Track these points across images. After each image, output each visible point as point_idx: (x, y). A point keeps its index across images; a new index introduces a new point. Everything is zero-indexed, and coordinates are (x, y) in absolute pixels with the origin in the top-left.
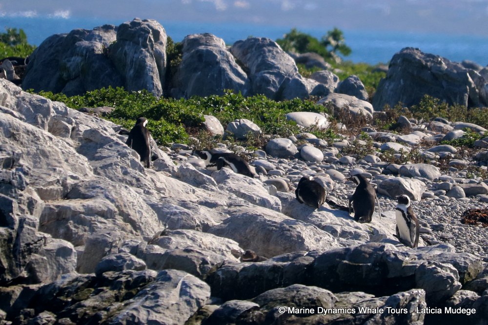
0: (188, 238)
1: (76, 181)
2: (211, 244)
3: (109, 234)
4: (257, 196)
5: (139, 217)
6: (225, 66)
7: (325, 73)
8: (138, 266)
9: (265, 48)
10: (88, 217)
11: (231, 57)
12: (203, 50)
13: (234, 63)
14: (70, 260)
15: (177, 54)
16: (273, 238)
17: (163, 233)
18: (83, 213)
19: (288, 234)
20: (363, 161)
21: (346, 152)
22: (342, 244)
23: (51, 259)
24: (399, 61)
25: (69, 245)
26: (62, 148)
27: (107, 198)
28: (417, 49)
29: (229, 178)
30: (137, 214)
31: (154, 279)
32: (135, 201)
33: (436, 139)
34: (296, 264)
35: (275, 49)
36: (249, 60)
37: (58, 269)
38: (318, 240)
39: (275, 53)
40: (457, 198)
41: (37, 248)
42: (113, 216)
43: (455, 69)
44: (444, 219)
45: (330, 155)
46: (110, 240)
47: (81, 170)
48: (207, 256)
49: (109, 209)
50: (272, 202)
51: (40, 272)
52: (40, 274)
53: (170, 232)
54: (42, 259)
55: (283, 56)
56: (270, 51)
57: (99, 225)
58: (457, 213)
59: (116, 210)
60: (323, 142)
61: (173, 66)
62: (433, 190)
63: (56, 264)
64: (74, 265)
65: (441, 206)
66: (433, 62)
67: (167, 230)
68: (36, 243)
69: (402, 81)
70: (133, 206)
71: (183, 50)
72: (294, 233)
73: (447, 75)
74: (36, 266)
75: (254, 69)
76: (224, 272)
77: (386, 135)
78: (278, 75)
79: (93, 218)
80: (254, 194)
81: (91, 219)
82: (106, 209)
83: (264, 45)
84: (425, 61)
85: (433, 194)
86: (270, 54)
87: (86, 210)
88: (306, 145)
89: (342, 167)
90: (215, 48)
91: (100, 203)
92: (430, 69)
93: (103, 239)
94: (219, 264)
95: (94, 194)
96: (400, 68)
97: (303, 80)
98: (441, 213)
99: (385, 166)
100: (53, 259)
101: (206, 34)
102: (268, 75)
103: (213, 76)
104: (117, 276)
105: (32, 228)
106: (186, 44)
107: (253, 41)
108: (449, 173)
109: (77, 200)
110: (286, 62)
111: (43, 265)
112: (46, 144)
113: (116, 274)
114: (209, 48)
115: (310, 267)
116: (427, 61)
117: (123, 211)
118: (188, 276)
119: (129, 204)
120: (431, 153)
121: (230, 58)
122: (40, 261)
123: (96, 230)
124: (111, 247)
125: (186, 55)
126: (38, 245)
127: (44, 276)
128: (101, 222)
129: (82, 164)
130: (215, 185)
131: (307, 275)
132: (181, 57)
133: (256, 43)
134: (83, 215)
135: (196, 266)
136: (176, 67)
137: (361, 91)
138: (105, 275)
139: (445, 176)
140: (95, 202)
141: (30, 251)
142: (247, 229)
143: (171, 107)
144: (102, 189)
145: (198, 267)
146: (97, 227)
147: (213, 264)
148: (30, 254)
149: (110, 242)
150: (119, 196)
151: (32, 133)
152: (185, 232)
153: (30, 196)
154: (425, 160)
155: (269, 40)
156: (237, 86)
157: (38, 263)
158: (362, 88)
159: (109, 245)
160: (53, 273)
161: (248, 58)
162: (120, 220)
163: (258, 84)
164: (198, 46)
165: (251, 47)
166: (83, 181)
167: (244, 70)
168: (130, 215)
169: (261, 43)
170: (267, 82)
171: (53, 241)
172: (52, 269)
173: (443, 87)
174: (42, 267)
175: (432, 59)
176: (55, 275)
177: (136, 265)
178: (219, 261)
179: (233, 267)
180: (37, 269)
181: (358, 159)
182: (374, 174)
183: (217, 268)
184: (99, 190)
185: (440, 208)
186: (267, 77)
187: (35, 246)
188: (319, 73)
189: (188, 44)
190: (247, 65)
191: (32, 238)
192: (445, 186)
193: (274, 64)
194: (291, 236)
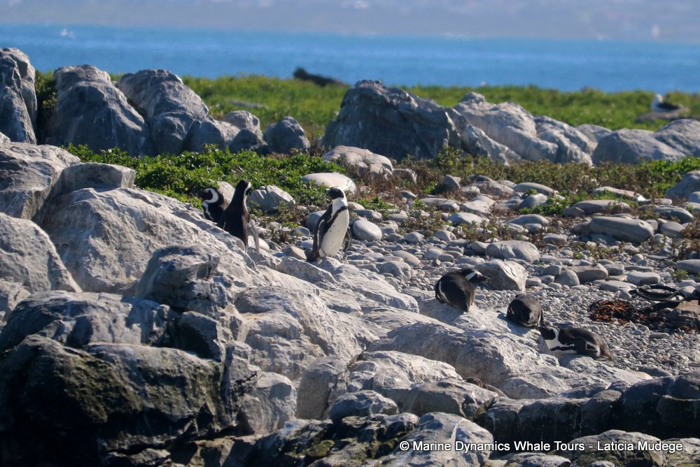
0: (394, 363)
1: (242, 289)
2: (423, 369)
3: (331, 363)
4: (386, 295)
5: (330, 336)
6: (114, 107)
7: (242, 114)
8: (387, 408)
9: (163, 83)
10: (266, 338)
11: (121, 95)
12: (84, 87)
13: (125, 104)
14: (288, 401)
15: (50, 93)
16: (459, 356)
17: (360, 357)
18: (259, 333)
19: (481, 350)
20: (435, 238)
21: (409, 227)
22: (549, 362)
23: (265, 401)
24: (355, 98)
25: (286, 380)
26: (211, 244)
27: (288, 311)
28: (377, 82)
29: (341, 272)
30: (327, 332)
31: (415, 425)
32: (322, 314)
33: (509, 207)
34: (598, 401)
35: (177, 85)
36: (143, 99)
37: (275, 414)
38: (519, 358)
39: (177, 89)
40: (570, 286)
41: (251, 386)
42: (297, 335)
43: (430, 107)
44: (569, 315)
45: (389, 231)
46: (334, 372)
47: (237, 273)
48: (472, 392)
49: (292, 326)
50: (407, 303)
51: (252, 419)
52: (252, 421)
53: (369, 355)
54: (254, 401)
55: (188, 93)
56: (170, 87)
57: (281, 348)
58: (581, 307)
59: (301, 327)
60: (377, 215)
61: (47, 109)
62: (539, 276)
63: (271, 407)
64: (294, 407)
65: (557, 297)
66: (399, 98)
67: (365, 352)
68: (249, 379)
69: (360, 123)
70: (321, 321)
71: (56, 87)
72: (488, 349)
73: (419, 115)
74: (246, 411)
75: (151, 111)
76: (497, 413)
77: (445, 202)
78: (184, 118)
79: (273, 340)
80: (381, 293)
81: (270, 340)
82: (288, 327)
83: (162, 80)
84: (390, 97)
85: (539, 281)
86: (172, 91)
87: (262, 329)
88: (359, 219)
89: (411, 247)
90: (100, 84)
91: (280, 318)
92: (396, 107)
93: (325, 370)
94: (488, 402)
95: (268, 306)
96: (357, 107)
97: (216, 123)
98: (561, 306)
99: (464, 245)
100: (267, 400)
101: (86, 65)
102: (171, 118)
103: (100, 120)
104: (364, 422)
105: (244, 360)
106: (60, 79)
107: (146, 73)
108: (549, 252)
109: (246, 314)
110: (192, 102)
111: (255, 410)
112: (191, 238)
113: (362, 420)
114: (93, 84)
115: (617, 404)
116: (392, 98)
117: (309, 328)
118: (463, 422)
119: (316, 319)
120: (518, 226)
121: (120, 97)
122: (252, 403)
123: (278, 355)
124: (336, 381)
125: (62, 94)
126: (252, 382)
127: (258, 424)
128: (283, 345)
129: (238, 265)
130: (333, 282)
131: (614, 415)
132: (56, 97)
133: (151, 77)
134: (259, 336)
135: (458, 406)
136: (50, 110)
137: (300, 137)
138: (346, 422)
139: (546, 256)
140: (273, 317)
141: (242, 391)
142: (422, 344)
143: (173, 172)
144: (279, 299)
145: (461, 406)
146: (279, 352)
147: (479, 403)
148: (242, 395)
149: (335, 375)
150: (303, 308)
151: (171, 224)
152: (389, 355)
153: (233, 315)
154: (515, 235)
155: (168, 72)
156: (133, 133)
157: (248, 407)
158: (302, 134)
159: (334, 378)
160: (268, 419)
161: (142, 97)
162: (306, 341)
163: (159, 130)
164: (77, 82)
165: (145, 81)
166: (250, 289)
167: (140, 113)
168: (318, 334)
169: (157, 76)
170: (172, 127)
171: (263, 375)
172: (267, 413)
173: (415, 131)
174: (254, 412)
175: (398, 95)
176: (270, 422)
177: (384, 407)
178: (488, 399)
179: (509, 406)
180: (249, 415)
181: (426, 236)
182: (456, 256)
183: (487, 409)
184: (274, 300)
185: (558, 300)
186: (170, 120)
187: (248, 384)
188: (233, 114)
189: (63, 80)
190: (141, 106)
191: (244, 373)
192: (552, 270)
193: (178, 104)
194: (485, 353)
